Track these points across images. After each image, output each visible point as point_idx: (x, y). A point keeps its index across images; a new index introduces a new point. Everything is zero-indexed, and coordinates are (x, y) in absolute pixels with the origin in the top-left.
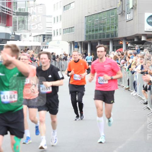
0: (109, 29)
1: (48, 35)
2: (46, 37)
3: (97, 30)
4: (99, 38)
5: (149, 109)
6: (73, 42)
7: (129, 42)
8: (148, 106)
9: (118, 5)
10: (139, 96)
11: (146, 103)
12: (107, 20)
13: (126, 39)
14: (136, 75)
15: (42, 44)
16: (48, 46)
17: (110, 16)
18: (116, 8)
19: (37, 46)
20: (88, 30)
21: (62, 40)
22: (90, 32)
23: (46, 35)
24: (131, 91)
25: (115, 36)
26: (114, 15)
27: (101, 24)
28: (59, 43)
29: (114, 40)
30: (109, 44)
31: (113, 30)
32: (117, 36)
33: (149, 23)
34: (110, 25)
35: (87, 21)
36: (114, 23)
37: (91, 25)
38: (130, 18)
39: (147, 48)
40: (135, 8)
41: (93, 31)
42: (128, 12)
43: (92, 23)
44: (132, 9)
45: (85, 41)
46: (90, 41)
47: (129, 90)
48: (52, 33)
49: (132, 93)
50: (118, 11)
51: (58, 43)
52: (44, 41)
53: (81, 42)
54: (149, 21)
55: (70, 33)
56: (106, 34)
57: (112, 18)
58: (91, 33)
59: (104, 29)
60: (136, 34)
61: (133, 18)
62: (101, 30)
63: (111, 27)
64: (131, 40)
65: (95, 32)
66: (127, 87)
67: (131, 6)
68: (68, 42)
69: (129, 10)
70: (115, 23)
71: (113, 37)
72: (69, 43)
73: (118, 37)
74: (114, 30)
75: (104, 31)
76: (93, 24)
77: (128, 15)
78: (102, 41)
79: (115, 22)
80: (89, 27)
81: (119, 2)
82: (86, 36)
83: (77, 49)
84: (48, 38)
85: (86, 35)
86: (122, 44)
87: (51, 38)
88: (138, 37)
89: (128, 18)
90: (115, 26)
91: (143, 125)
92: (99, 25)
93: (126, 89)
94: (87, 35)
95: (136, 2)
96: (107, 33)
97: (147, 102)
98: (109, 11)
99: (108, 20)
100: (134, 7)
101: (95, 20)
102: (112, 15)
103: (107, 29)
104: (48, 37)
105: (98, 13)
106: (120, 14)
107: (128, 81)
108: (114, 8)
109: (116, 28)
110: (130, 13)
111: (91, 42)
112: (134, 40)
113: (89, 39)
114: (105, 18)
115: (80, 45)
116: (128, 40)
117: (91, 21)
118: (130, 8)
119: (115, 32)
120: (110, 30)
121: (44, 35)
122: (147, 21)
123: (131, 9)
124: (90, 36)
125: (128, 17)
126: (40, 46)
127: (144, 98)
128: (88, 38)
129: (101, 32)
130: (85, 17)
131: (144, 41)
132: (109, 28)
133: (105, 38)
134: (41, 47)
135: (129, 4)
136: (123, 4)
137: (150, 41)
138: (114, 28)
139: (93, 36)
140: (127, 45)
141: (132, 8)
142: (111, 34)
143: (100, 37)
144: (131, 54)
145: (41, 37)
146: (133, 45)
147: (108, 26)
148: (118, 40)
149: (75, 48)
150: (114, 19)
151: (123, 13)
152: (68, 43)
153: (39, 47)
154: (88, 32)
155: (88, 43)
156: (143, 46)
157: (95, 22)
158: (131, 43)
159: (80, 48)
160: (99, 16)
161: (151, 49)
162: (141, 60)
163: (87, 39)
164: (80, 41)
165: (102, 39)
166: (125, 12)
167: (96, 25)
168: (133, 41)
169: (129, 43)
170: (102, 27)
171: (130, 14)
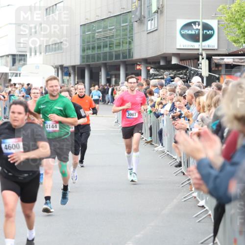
0: (119, 45)
1: (20, 55)
2: (17, 58)
3: (99, 47)
4: (103, 60)
5: (184, 174)
6: (62, 67)
7: (152, 66)
8: (183, 168)
9: (133, 7)
10: (168, 153)
11: (180, 165)
12: (116, 32)
13: (147, 61)
14: (163, 120)
15: (10, 70)
16: (20, 74)
17: (120, 25)
18: (130, 12)
19: (3, 73)
20: (86, 47)
21: (43, 64)
22: (88, 51)
23: (17, 55)
24: (156, 145)
25: (130, 57)
26: (127, 22)
27: (107, 37)
28: (39, 68)
29: (127, 63)
30: (119, 70)
31: (125, 47)
32: (132, 57)
33: (183, 36)
34: (121, 40)
35: (84, 32)
36: (126, 35)
37: (90, 38)
38: (153, 28)
39: (181, 76)
40: (162, 12)
41: (93, 48)
42: (149, 17)
43: (91, 35)
44: (156, 14)
45: (80, 65)
46: (89, 65)
47: (152, 144)
48: (26, 52)
49: (156, 149)
50: (133, 16)
51: (36, 68)
52: (13, 65)
53: (74, 67)
54: (183, 33)
55: (57, 52)
56: (114, 53)
57: (124, 28)
58: (90, 52)
59: (111, 45)
60: (163, 53)
61: (157, 27)
62: (106, 46)
63: (123, 42)
64: (154, 63)
65: (97, 51)
66: (149, 139)
67: (154, 9)
68: (53, 66)
69: (151, 15)
70: (128, 36)
71: (126, 58)
72: (55, 68)
73: (133, 59)
74: (128, 47)
75: (112, 48)
76: (93, 37)
77: (149, 22)
78: (107, 64)
79: (128, 34)
80: (88, 42)
81: (135, 2)
82: (83, 57)
83: (68, 77)
84: (20, 60)
85: (82, 54)
86: (140, 70)
87: (25, 60)
88: (167, 58)
89: (149, 28)
90: (129, 40)
91: (175, 200)
92: (104, 40)
93: (147, 143)
94: (84, 54)
95: (162, 2)
96: (116, 51)
97: (181, 162)
98: (120, 16)
99: (117, 30)
100: (159, 10)
101: (97, 31)
102: (123, 23)
103: (116, 46)
104: (20, 58)
105: (102, 20)
106: (136, 21)
107: (151, 129)
108: (128, 12)
109: (130, 43)
110: (152, 20)
111: (91, 66)
112: (159, 63)
113: (87, 61)
114: (113, 27)
115: (72, 72)
116: (150, 63)
117: (90, 33)
118: (153, 11)
119: (130, 50)
120: (121, 48)
121: (14, 56)
122: (181, 32)
123: (155, 12)
124: (88, 57)
125: (150, 26)
126: (8, 73)
127: (175, 157)
128: (85, 60)
129: (107, 50)
130: (81, 25)
131: (175, 64)
132: (120, 43)
133: (112, 59)
134: (10, 74)
135: (151, 5)
136: (141, 6)
137: (185, 65)
138: (127, 43)
139: (93, 57)
140: (149, 71)
141: (157, 12)
142: (123, 53)
143: (105, 59)
144: (155, 86)
145: (10, 59)
146: (158, 71)
147: (118, 41)
148: (134, 63)
149: (65, 75)
150: (127, 29)
151: (141, 20)
152: (53, 68)
153: (6, 74)
154: (85, 51)
155: (85, 68)
156: (174, 73)
157: (97, 34)
158: (154, 68)
159: (72, 76)
160: (103, 24)
161: (187, 78)
162: (171, 95)
163: (83, 62)
164: (73, 64)
165: (108, 61)
166: (145, 17)
167: (98, 39)
168: (157, 65)
169: (151, 68)
170: (108, 42)
171: (153, 22)
